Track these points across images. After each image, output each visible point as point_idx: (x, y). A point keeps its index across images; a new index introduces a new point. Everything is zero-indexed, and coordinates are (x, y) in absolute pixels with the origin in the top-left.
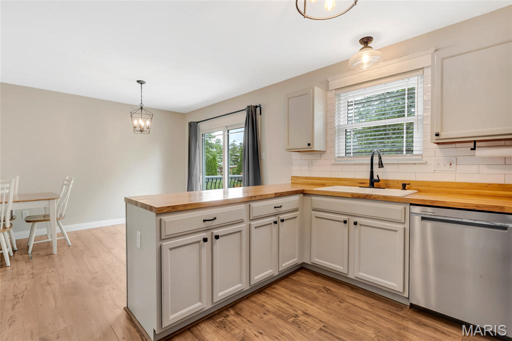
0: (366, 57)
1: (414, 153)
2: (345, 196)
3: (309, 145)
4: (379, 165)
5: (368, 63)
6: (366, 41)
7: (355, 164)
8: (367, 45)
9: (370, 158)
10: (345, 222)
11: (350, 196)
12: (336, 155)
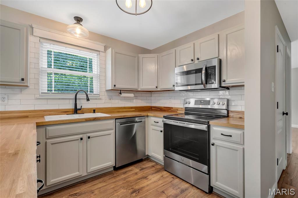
0: (78, 29)
1: (94, 93)
2: (81, 121)
3: (23, 80)
4: (87, 100)
5: (81, 34)
6: (79, 20)
7: (59, 99)
8: (79, 22)
9: (75, 95)
10: (81, 139)
11: (84, 120)
12: (41, 91)
